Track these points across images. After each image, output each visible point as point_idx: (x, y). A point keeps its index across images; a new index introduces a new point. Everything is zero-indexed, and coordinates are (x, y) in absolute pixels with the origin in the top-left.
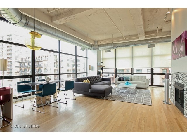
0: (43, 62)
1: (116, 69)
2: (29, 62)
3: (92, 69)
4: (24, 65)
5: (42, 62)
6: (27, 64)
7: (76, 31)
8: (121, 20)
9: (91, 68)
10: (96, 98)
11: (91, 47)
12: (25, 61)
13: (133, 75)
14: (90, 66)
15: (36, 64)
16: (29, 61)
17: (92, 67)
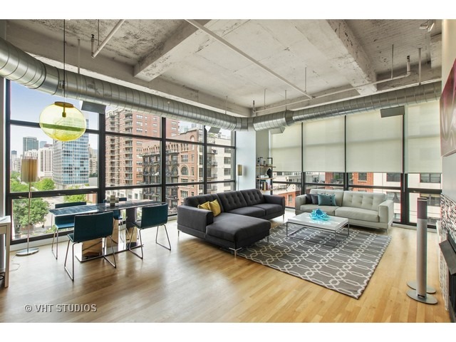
0: (181, 154)
1: (304, 174)
2: (157, 156)
3: (246, 174)
4: (150, 160)
5: (179, 156)
6: (154, 160)
7: (197, 91)
8: (287, 49)
9: (244, 172)
10: (221, 250)
11: (236, 122)
12: (150, 154)
13: (347, 190)
14: (239, 166)
15: (168, 158)
16: (158, 153)
17: (246, 169)
